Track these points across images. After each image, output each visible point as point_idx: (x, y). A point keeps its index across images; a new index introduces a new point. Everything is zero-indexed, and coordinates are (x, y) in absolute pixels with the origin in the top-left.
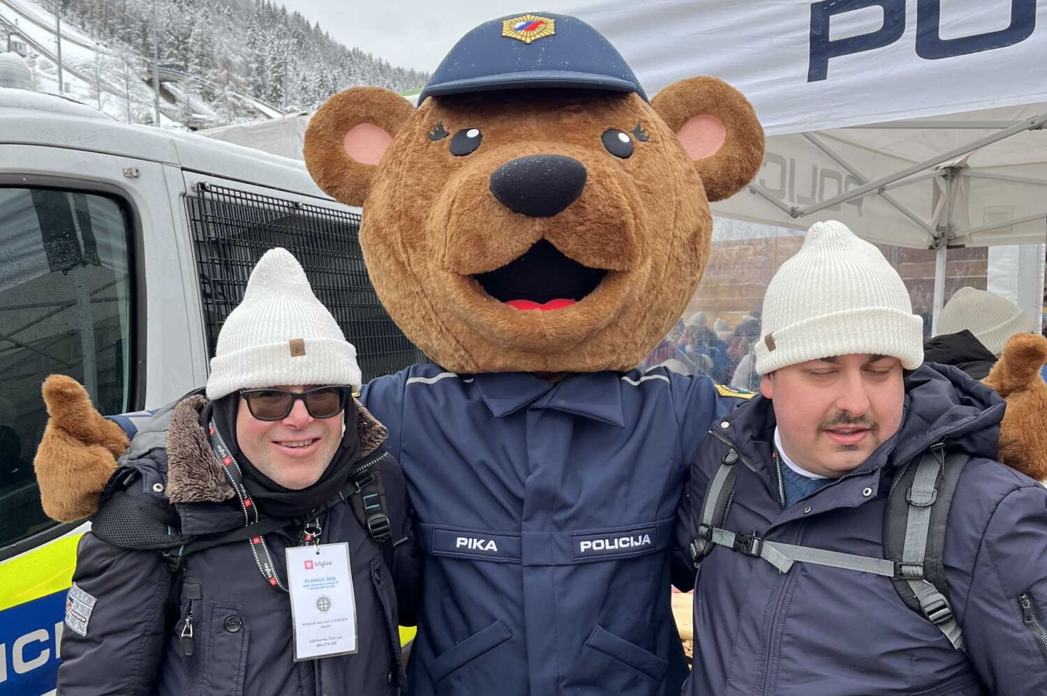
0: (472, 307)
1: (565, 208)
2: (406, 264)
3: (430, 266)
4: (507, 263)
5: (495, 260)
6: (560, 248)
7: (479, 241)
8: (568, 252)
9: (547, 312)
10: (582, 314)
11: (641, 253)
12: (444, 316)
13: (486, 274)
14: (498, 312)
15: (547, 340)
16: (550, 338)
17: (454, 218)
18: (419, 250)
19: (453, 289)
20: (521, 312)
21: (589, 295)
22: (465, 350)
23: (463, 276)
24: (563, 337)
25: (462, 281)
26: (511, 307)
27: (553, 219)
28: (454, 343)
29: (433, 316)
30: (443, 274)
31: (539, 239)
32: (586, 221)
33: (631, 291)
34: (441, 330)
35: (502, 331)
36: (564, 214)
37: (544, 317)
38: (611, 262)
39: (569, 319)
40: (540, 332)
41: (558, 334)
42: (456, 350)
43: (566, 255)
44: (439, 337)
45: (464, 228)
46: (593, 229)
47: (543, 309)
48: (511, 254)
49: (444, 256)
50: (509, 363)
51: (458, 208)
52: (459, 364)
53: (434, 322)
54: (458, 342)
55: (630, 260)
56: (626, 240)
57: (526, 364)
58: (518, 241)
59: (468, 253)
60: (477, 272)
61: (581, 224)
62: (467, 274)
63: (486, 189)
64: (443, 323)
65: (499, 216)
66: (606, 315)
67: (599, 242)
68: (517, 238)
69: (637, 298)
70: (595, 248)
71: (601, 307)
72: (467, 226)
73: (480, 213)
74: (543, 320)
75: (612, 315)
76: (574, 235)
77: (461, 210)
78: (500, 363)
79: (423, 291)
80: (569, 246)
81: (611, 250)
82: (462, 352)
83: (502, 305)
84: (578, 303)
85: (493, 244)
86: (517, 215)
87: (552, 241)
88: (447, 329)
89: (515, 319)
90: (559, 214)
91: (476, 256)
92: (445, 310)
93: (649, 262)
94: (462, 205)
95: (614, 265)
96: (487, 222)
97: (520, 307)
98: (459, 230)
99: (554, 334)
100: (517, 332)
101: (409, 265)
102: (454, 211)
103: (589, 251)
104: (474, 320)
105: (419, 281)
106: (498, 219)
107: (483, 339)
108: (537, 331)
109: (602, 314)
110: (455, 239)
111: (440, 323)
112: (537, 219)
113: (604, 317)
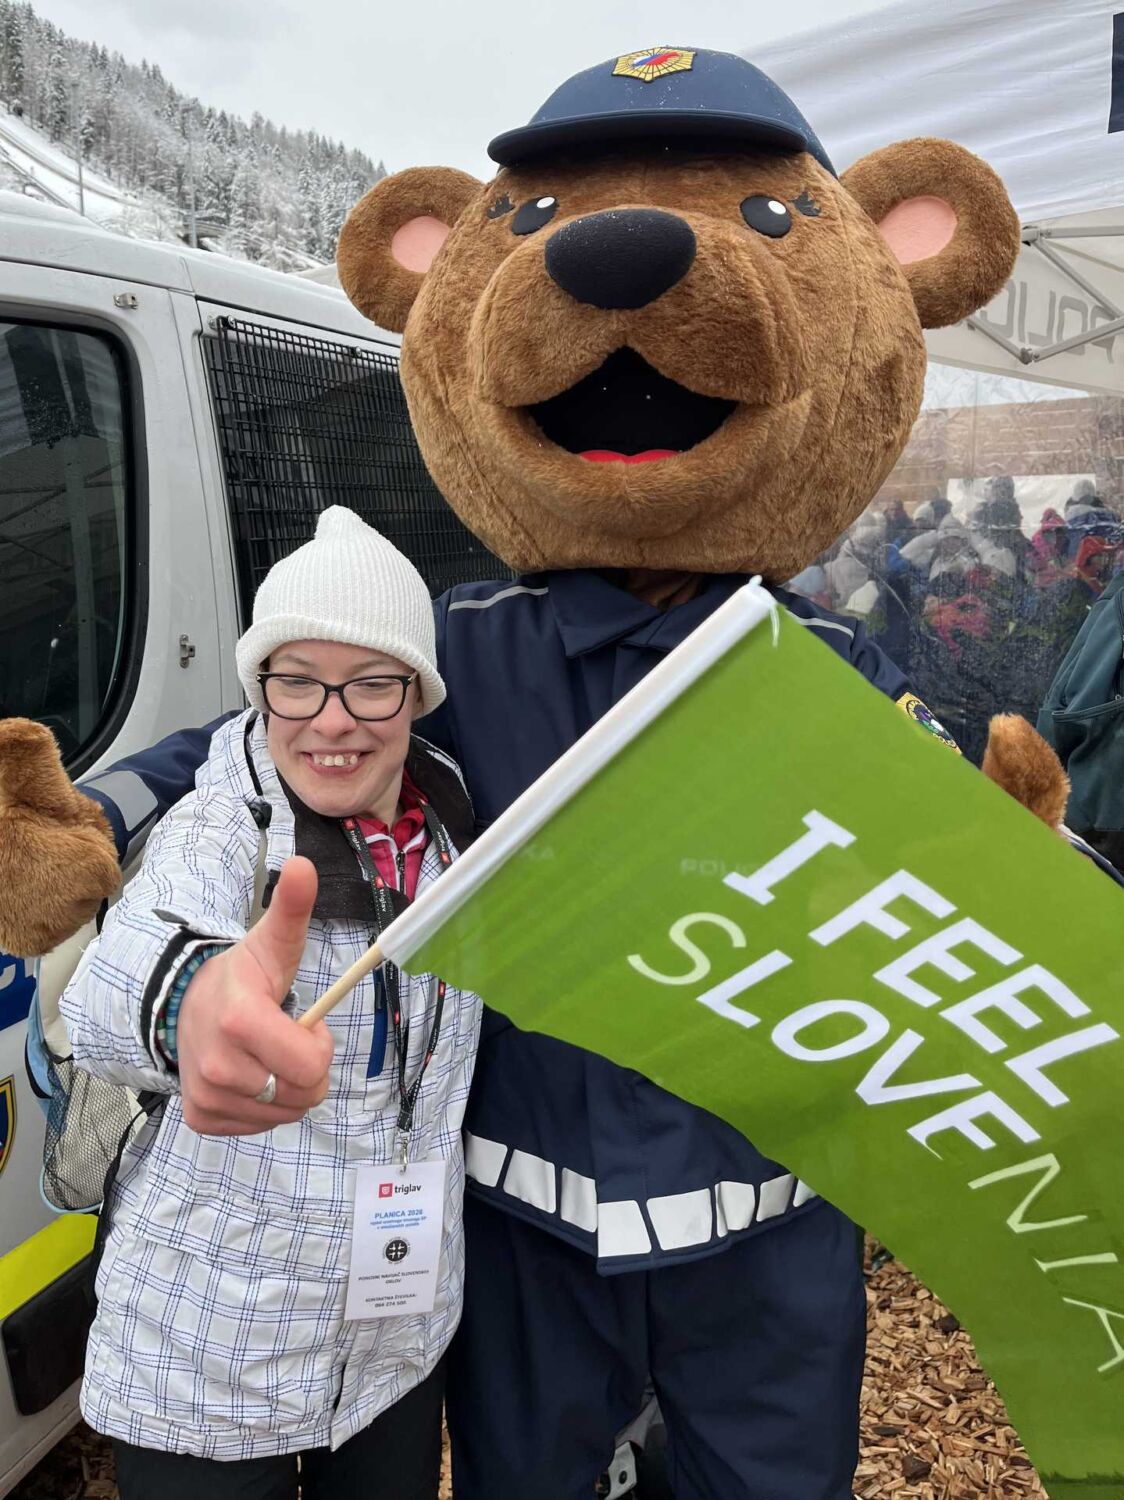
0: (522, 456)
1: (658, 296)
2: (444, 400)
3: (471, 399)
4: (569, 385)
5: (550, 379)
6: (651, 360)
7: (528, 349)
8: (664, 367)
9: (633, 465)
10: (690, 470)
11: (786, 375)
12: (494, 478)
13: (542, 404)
14: (558, 464)
15: (633, 511)
16: (638, 506)
17: (494, 315)
18: (459, 375)
19: (496, 428)
20: (593, 464)
21: (703, 443)
22: (527, 533)
23: (510, 408)
24: (656, 505)
25: (507, 417)
26: (581, 458)
27: (639, 313)
28: (510, 521)
29: (480, 478)
30: (484, 407)
31: (620, 346)
32: (693, 316)
33: (772, 440)
34: (492, 501)
35: (565, 495)
36: (657, 304)
37: (627, 474)
38: (734, 387)
39: (666, 478)
40: (620, 497)
41: (650, 501)
42: (514, 534)
43: (662, 372)
44: (491, 512)
45: (507, 329)
46: (704, 331)
47: (626, 461)
48: (573, 370)
49: (482, 377)
50: (587, 552)
51: (499, 299)
52: (519, 554)
53: (483, 488)
54: (515, 519)
55: (768, 387)
56: (763, 353)
57: (612, 554)
58: (583, 348)
59: (512, 371)
60: (527, 401)
61: (685, 322)
62: (514, 404)
63: (540, 268)
64: (493, 488)
65: (556, 309)
66: (729, 476)
67: (714, 351)
68: (582, 342)
69: (787, 456)
70: (708, 361)
71: (721, 461)
72: (511, 326)
73: (528, 305)
74: (625, 477)
75: (740, 478)
76: (673, 339)
77: (501, 304)
78: (574, 553)
79: (465, 441)
80: (664, 356)
81: (733, 365)
82: (522, 536)
83: (567, 455)
84: (685, 453)
85: (547, 353)
86: (585, 305)
87: (638, 348)
88: (498, 498)
89: (583, 476)
90: (651, 305)
91: (522, 373)
92: (495, 469)
93: (806, 397)
94: (505, 294)
95: (739, 392)
96: (540, 319)
97: (591, 458)
98: (500, 333)
99: (643, 501)
100: (586, 496)
101: (447, 401)
102: (494, 306)
103: (696, 366)
104: (527, 480)
105: (459, 425)
106: (555, 312)
107: (548, 512)
108: (617, 493)
109: (722, 474)
110: (494, 348)
111: (490, 490)
112: (614, 311)
113: (725, 478)
